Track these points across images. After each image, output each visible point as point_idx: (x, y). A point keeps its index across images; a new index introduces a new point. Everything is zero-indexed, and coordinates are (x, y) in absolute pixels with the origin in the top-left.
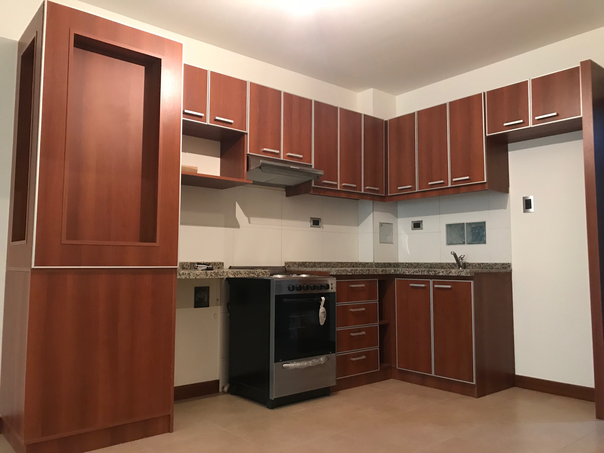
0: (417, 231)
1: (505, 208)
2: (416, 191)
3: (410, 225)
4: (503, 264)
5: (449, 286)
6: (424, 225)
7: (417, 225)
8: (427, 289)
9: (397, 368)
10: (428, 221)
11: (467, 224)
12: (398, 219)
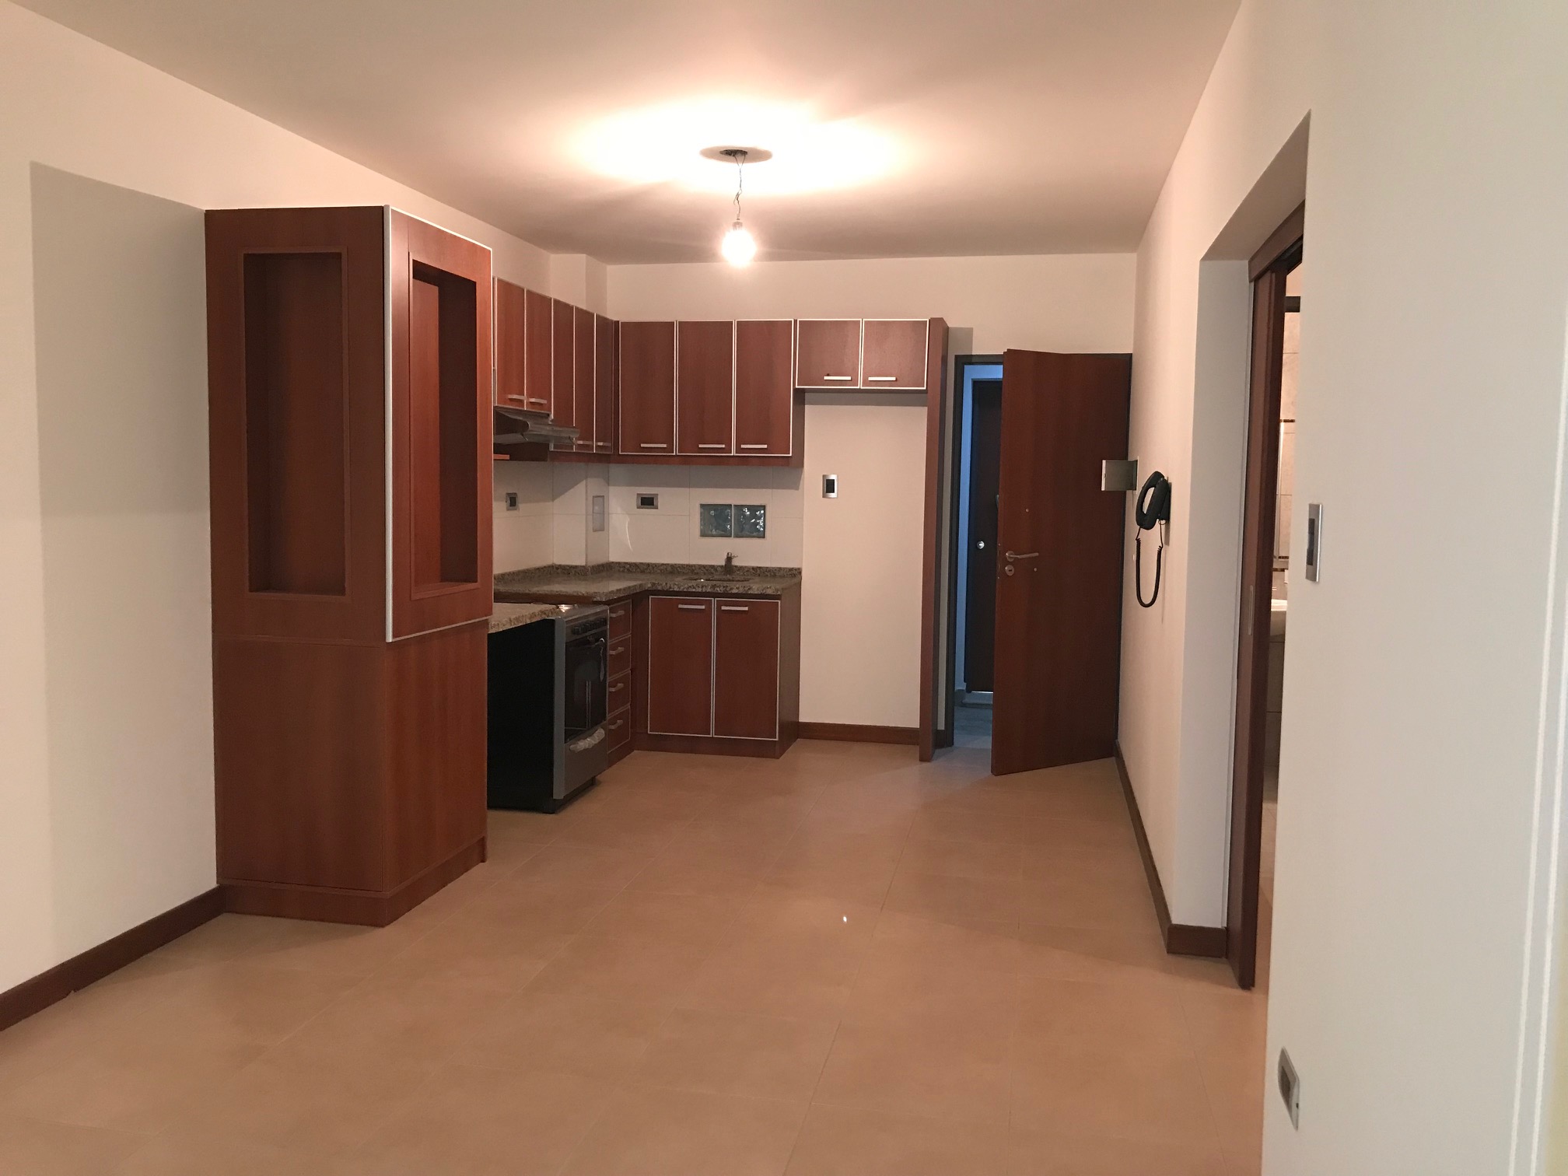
0: (648, 511)
1: (797, 489)
2: (674, 454)
3: (634, 501)
4: (791, 570)
5: (746, 609)
6: (660, 502)
7: (648, 502)
8: (706, 613)
9: (649, 732)
10: (666, 496)
11: (735, 506)
12: (612, 489)
